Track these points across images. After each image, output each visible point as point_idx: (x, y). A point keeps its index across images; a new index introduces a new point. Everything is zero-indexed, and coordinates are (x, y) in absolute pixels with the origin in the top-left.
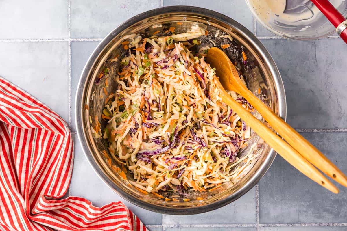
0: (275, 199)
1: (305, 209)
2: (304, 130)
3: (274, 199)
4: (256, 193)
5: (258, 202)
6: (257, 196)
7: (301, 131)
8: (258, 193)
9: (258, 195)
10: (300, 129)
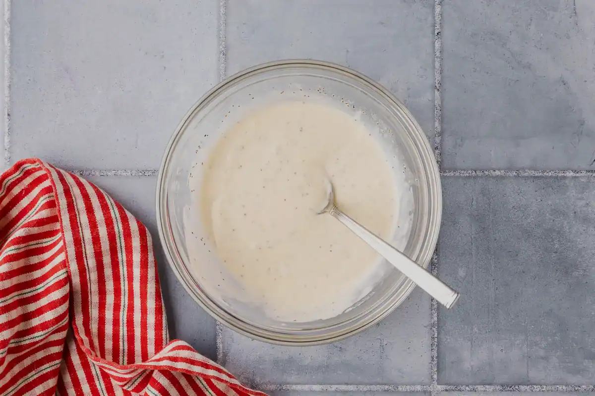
0: (475, 330)
1: (542, 353)
2: (543, 172)
3: (472, 329)
4: (432, 314)
5: (436, 336)
6: (433, 321)
7: (536, 175)
8: (436, 315)
9: (436, 319)
10: (535, 170)
